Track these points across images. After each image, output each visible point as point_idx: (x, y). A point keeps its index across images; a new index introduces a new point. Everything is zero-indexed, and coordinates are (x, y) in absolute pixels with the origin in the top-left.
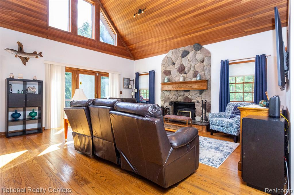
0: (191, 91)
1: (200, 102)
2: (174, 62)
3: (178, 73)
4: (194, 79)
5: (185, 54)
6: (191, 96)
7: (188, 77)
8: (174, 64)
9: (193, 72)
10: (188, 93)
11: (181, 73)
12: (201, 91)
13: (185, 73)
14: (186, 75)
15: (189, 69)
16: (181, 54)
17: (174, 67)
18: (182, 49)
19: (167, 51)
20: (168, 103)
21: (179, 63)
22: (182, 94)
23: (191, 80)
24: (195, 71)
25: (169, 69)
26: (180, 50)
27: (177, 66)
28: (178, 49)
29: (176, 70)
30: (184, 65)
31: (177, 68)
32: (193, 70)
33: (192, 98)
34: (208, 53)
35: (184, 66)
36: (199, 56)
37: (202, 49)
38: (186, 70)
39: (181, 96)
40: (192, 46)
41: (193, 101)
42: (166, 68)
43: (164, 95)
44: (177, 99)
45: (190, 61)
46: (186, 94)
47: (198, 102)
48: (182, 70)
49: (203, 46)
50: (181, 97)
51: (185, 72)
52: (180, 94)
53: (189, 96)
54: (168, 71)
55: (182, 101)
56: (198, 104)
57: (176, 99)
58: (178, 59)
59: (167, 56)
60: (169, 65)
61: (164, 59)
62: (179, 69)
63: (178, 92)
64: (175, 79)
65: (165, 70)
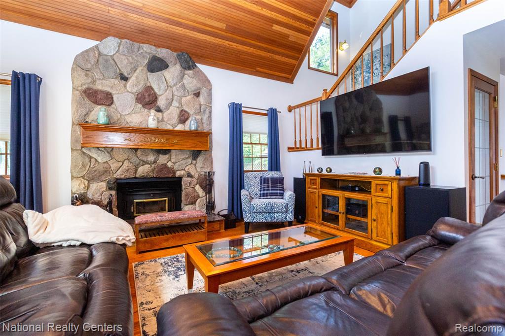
0: (173, 153)
1: (193, 174)
2: (126, 74)
3: (140, 106)
4: (180, 127)
5: (157, 65)
6: (174, 163)
7: (165, 119)
8: (124, 78)
9: (178, 111)
10: (167, 156)
11: (147, 106)
12: (196, 154)
13: (159, 110)
14: (160, 114)
15: (170, 104)
16: (146, 62)
17: (125, 86)
18: (148, 50)
19: (98, 34)
20: (104, 184)
21: (142, 83)
22: (151, 158)
23: (174, 128)
24: (182, 111)
26: (145, 49)
27: (134, 85)
28: (136, 45)
29: (133, 96)
30: (156, 90)
31: (134, 91)
32: (178, 107)
33: (176, 167)
34: (206, 82)
35: (155, 94)
36: (190, 81)
37: (197, 69)
38: (161, 102)
39: (147, 163)
40: (175, 54)
41: (178, 174)
42: (94, 82)
43: (87, 160)
44: (136, 170)
45: (169, 84)
46: (162, 159)
47: (189, 175)
48: (148, 99)
49: (198, 65)
50: (147, 166)
51: (158, 107)
52: (145, 159)
53: (169, 164)
54: (102, 92)
55: (151, 175)
56: (189, 179)
57: (132, 171)
58: (138, 71)
59: (97, 47)
60: (106, 75)
61: (85, 54)
62: (140, 96)
63: (139, 152)
64: (128, 119)
65: (91, 86)
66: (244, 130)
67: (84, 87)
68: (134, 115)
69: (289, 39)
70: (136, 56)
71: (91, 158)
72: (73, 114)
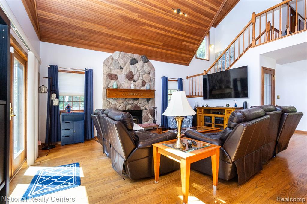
0: (140, 99)
1: (147, 109)
2: (122, 66)
3: (127, 80)
4: (142, 88)
5: (134, 62)
6: (140, 104)
7: (137, 85)
8: (122, 68)
9: (142, 81)
10: (137, 101)
11: (130, 80)
12: (148, 100)
13: (134, 81)
14: (135, 83)
15: (138, 78)
16: (130, 61)
17: (122, 71)
18: (130, 55)
19: (112, 50)
21: (128, 70)
22: (131, 102)
23: (140, 88)
24: (143, 81)
25: (116, 73)
26: (129, 55)
27: (125, 72)
28: (126, 53)
29: (125, 75)
30: (133, 73)
32: (141, 79)
33: (141, 106)
34: (152, 68)
35: (133, 74)
36: (146, 68)
37: (149, 62)
38: (135, 78)
39: (129, 104)
40: (141, 56)
41: (142, 108)
42: (111, 71)
43: (109, 103)
45: (138, 70)
46: (136, 102)
47: (146, 109)
48: (130, 77)
49: (149, 60)
50: (130, 105)
51: (134, 80)
52: (129, 102)
53: (138, 104)
54: (114, 75)
55: (131, 109)
56: (146, 111)
57: (125, 107)
58: (127, 65)
59: (112, 56)
60: (115, 68)
61: (108, 60)
62: (127, 75)
63: (127, 99)
64: (123, 85)
65: (110, 72)
66: (168, 89)
67: (107, 73)
68: (125, 84)
69: (189, 47)
70: (126, 59)
71: (110, 102)
72: (103, 84)
